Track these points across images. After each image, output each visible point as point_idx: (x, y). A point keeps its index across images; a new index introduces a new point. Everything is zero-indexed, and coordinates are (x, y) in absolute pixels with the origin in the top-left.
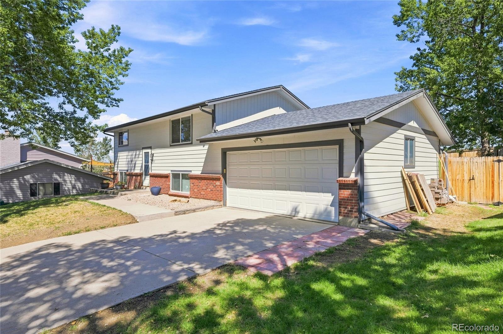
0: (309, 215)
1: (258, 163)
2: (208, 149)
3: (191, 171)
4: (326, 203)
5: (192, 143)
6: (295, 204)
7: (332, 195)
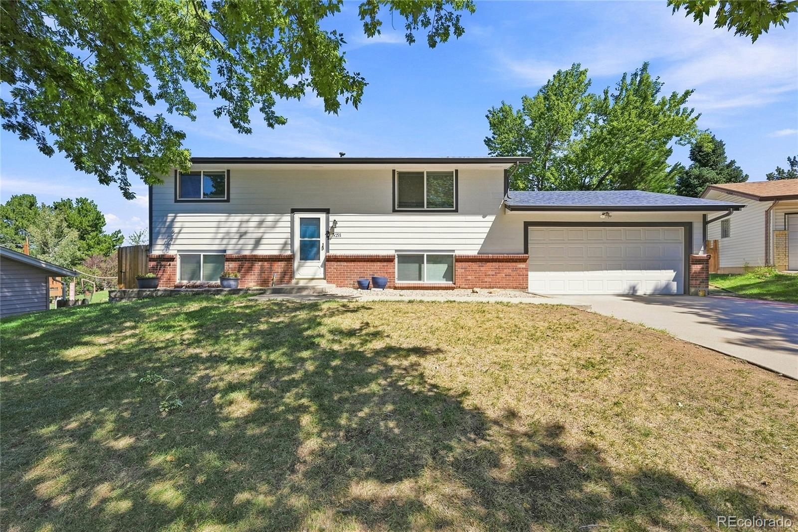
0: (649, 292)
1: (581, 242)
2: (494, 222)
3: (454, 251)
4: (667, 279)
5: (456, 211)
6: (633, 283)
7: (674, 271)
